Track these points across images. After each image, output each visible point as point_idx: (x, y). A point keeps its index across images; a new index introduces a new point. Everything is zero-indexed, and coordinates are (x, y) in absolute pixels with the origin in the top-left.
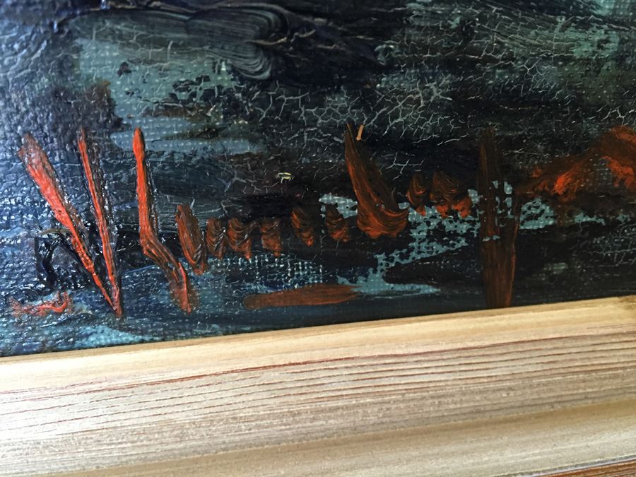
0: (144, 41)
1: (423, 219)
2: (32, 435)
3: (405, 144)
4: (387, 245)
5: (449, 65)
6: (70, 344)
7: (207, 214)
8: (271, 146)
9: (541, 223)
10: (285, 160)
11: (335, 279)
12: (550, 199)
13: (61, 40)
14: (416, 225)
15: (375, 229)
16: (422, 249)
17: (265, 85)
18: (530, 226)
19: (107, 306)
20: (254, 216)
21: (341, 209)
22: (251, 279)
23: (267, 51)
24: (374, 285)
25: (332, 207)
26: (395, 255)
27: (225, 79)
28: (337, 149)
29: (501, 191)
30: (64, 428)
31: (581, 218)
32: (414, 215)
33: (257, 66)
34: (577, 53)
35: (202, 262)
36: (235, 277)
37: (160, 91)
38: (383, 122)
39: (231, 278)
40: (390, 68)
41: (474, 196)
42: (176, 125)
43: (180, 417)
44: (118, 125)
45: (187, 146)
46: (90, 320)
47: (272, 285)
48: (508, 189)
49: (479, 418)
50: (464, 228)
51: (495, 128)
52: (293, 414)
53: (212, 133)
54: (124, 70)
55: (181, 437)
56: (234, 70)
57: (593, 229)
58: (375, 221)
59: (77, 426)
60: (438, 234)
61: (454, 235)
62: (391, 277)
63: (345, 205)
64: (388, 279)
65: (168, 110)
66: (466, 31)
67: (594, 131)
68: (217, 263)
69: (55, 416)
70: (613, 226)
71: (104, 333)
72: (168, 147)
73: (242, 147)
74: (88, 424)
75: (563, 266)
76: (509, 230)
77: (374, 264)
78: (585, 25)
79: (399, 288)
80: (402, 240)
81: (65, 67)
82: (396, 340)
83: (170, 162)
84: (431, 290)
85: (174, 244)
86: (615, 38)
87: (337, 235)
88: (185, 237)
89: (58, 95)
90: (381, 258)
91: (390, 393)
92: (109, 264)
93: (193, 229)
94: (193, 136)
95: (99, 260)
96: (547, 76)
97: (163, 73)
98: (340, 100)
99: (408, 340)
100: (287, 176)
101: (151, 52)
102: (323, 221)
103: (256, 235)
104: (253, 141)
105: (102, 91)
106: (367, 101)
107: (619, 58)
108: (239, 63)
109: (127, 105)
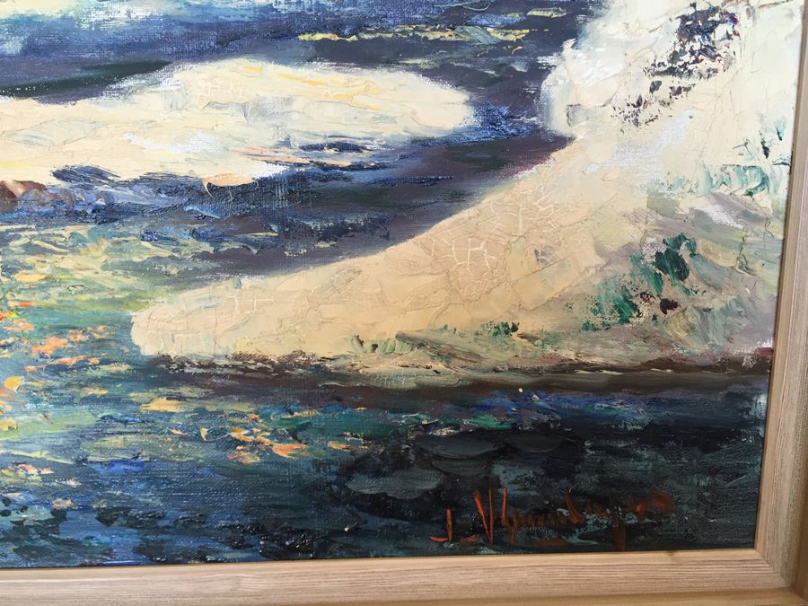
0: (511, 465)
1: (591, 518)
2: (463, 583)
3: (585, 494)
4: (579, 526)
5: (597, 472)
6: (474, 552)
7: (522, 512)
8: (543, 494)
9: (633, 521)
10: (547, 498)
11: (560, 537)
12: (636, 513)
13: (490, 464)
14: (589, 520)
15: (575, 521)
16: (591, 528)
17: (542, 477)
18: (629, 522)
19: (489, 541)
20: (536, 514)
21: (564, 513)
22: (534, 535)
23: (544, 468)
24: (574, 540)
25: (561, 513)
26: (582, 529)
27: (531, 474)
28: (563, 495)
29: (617, 510)
30: (473, 581)
31: (647, 520)
32: (588, 516)
33: (541, 472)
34: (639, 468)
35: (519, 528)
36: (529, 534)
37: (513, 477)
38: (577, 487)
39: (527, 534)
40: (579, 472)
41: (608, 510)
42: (517, 486)
43: (510, 581)
44: (500, 486)
45: (519, 493)
46: (483, 545)
47: (541, 537)
48: (620, 509)
49: (614, 593)
50: (605, 522)
51: (614, 490)
52: (547, 585)
53: (526, 489)
54: (504, 472)
55: (509, 589)
56: (534, 473)
57: (653, 525)
58: (575, 517)
59: (478, 581)
60: (597, 523)
61: (602, 524)
62: (581, 537)
63: (565, 512)
64: (579, 538)
65: (514, 482)
66: (602, 462)
67: (647, 491)
68: (524, 529)
69: (471, 577)
70: (660, 524)
71: (486, 550)
72: (513, 493)
73: (534, 493)
74: (481, 581)
75: (643, 537)
76: (621, 523)
77: (575, 532)
78: (640, 461)
79: (583, 541)
80: (583, 525)
81: (489, 472)
82: (582, 560)
83: (513, 497)
84: (595, 543)
85: (511, 523)
86: (651, 464)
87: (562, 522)
88: (515, 520)
89: (486, 478)
90: (577, 530)
91: (581, 580)
92: (491, 527)
93: (517, 516)
94: (520, 490)
95: (489, 526)
96: (630, 475)
97: (514, 473)
98: (564, 481)
99: (587, 561)
100: (547, 502)
101: (512, 468)
102: (557, 517)
103: (537, 520)
104: (537, 491)
105: (498, 478)
106: (573, 481)
107: (653, 470)
108: (536, 471)
109: (503, 481)
